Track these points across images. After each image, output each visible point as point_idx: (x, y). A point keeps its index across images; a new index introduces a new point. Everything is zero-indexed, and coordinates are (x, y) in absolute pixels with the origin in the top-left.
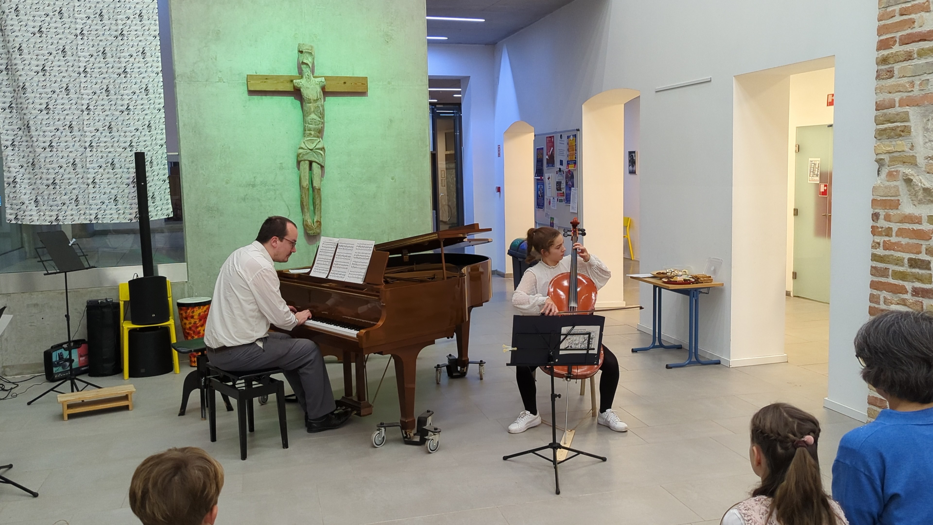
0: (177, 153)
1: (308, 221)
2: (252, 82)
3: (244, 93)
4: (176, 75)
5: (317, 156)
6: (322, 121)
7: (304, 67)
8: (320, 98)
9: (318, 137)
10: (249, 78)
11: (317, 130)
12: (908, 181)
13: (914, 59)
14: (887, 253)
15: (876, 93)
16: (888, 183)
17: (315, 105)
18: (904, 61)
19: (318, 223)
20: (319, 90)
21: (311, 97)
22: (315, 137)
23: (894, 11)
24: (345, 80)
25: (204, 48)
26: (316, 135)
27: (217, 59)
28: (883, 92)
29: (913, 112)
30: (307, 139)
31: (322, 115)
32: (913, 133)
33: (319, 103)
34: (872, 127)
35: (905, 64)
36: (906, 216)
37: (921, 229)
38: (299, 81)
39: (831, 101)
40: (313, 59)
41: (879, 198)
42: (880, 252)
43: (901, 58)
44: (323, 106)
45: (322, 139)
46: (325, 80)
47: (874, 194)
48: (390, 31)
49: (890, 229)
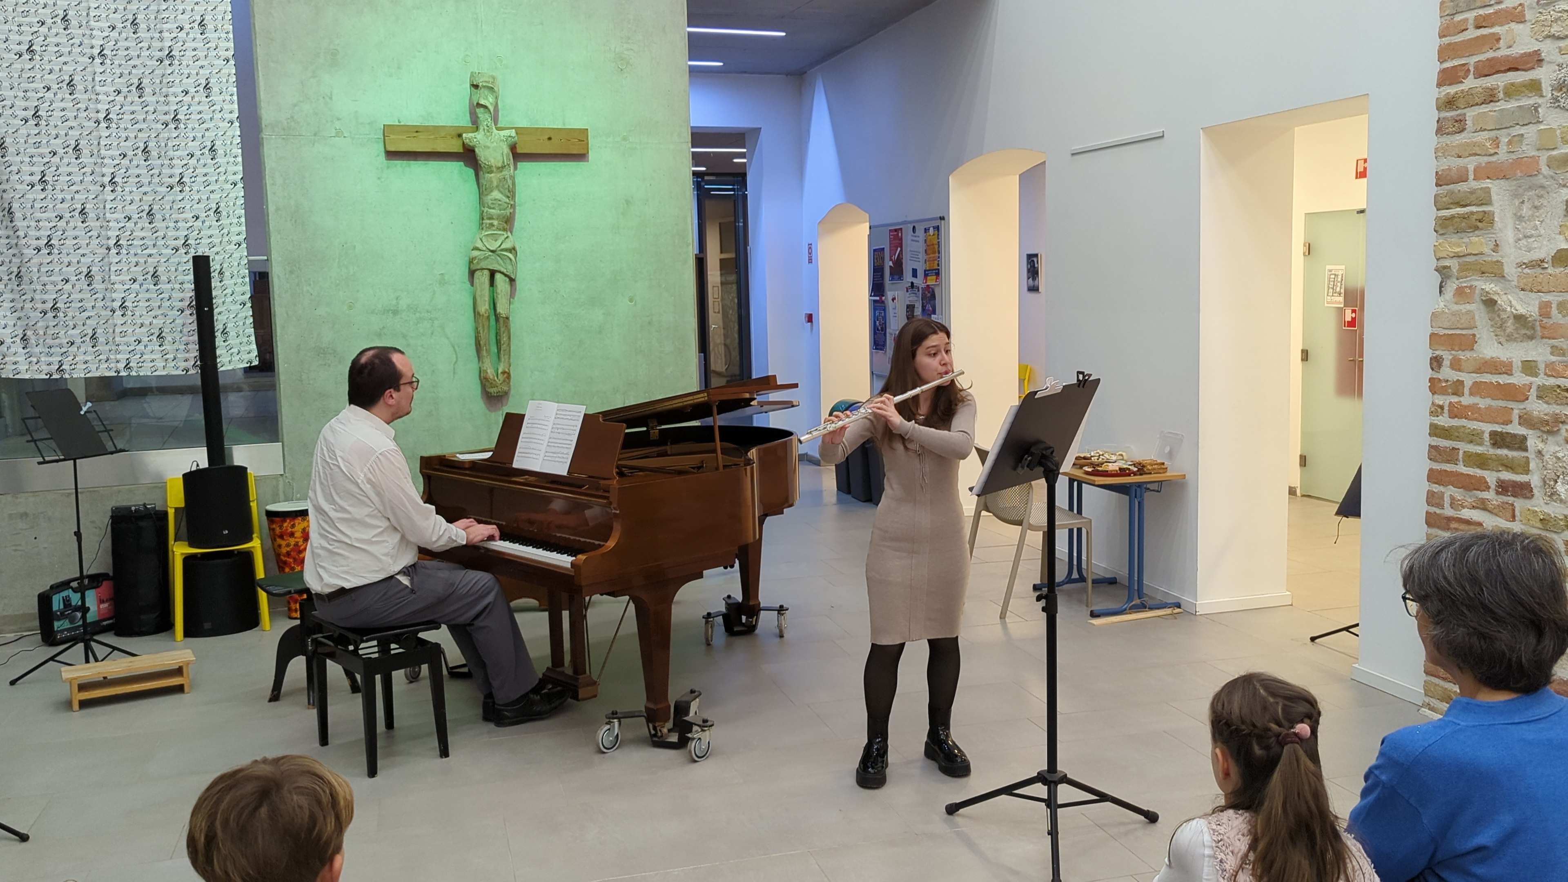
0: (265, 258)
1: (489, 371)
2: (392, 137)
3: (378, 156)
4: (263, 126)
5: (504, 262)
6: (512, 203)
7: (480, 111)
8: (509, 165)
9: (505, 230)
10: (388, 130)
11: (504, 217)
12: (1490, 303)
13: (1499, 101)
14: (1456, 422)
15: (1436, 158)
16: (1456, 307)
17: (500, 175)
18: (1483, 103)
19: (506, 375)
20: (506, 150)
21: (492, 162)
22: (500, 230)
23: (1466, 20)
24: (550, 135)
25: (311, 80)
26: (501, 227)
27: (333, 97)
28: (1448, 155)
29: (1497, 189)
30: (486, 233)
31: (511, 193)
32: (1498, 224)
33: (505, 173)
34: (1430, 214)
35: (1484, 109)
36: (1486, 362)
37: (1510, 384)
38: (472, 135)
39: (1362, 170)
40: (497, 98)
41: (1442, 332)
42: (1444, 421)
43: (1477, 98)
44: (513, 178)
45: (511, 233)
46: (517, 134)
47: (1434, 324)
48: (625, 52)
49: (1461, 383)
